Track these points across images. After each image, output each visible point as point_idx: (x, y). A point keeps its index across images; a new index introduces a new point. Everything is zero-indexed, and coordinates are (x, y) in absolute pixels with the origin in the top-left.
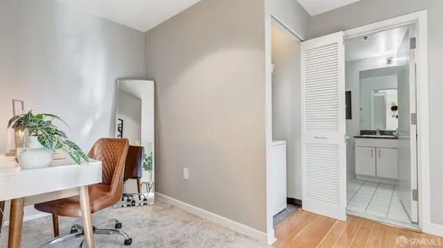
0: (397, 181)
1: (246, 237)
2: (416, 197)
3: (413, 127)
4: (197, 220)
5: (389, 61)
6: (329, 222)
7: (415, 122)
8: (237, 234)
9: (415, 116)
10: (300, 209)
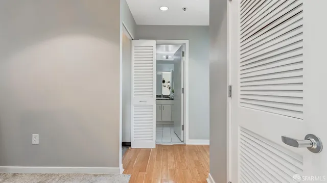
0: (172, 122)
1: (104, 175)
2: (183, 129)
3: (182, 94)
4: (53, 178)
5: (167, 58)
6: (148, 151)
7: (183, 92)
8: (96, 175)
9: (183, 89)
10: (130, 148)
